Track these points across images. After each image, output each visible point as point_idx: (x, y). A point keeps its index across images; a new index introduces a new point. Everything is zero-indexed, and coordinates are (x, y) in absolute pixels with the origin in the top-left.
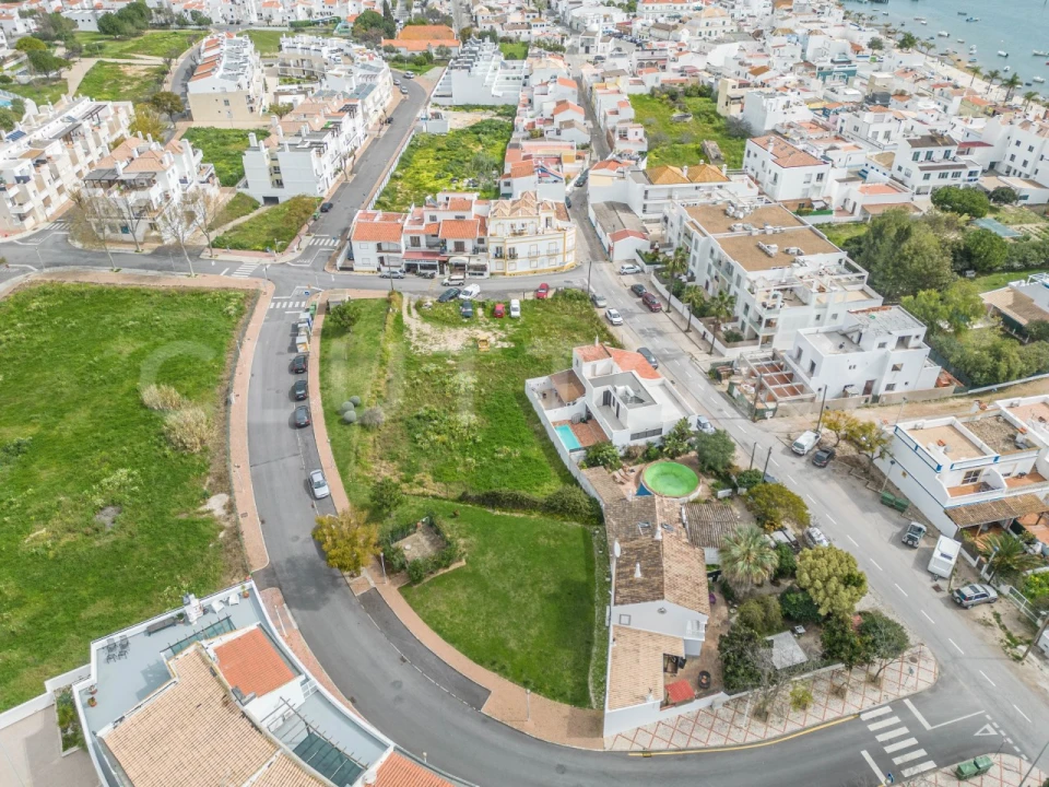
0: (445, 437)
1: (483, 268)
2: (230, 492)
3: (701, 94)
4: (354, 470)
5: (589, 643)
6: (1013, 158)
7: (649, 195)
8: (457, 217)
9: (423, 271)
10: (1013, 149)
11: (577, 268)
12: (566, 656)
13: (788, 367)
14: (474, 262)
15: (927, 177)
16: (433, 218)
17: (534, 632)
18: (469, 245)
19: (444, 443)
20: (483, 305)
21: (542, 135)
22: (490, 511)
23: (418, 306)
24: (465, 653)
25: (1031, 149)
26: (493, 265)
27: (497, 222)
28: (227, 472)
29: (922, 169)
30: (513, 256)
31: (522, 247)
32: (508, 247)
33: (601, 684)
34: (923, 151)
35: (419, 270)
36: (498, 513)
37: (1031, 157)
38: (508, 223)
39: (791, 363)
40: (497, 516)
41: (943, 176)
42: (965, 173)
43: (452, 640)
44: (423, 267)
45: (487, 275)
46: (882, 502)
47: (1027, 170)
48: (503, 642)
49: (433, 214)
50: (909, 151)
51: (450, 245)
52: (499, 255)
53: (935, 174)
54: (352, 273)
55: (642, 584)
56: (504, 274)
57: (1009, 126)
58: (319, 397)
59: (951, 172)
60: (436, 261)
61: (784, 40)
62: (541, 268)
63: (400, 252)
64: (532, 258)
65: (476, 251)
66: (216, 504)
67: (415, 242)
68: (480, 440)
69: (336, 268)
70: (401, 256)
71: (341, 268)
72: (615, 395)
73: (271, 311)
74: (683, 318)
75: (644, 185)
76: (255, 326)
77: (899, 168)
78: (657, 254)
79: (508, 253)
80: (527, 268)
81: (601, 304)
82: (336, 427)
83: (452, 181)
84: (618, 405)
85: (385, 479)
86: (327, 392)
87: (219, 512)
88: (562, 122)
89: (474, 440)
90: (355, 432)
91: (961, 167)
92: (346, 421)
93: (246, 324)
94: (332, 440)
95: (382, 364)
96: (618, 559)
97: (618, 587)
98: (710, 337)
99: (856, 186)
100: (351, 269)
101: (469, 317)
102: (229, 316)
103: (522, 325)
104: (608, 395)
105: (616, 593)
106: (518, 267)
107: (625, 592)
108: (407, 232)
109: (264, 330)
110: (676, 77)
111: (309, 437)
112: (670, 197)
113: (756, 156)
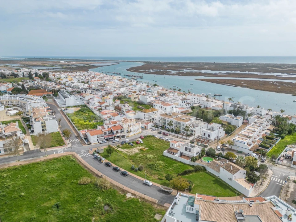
0: (161, 167)
1: (124, 136)
2: (129, 192)
3: (125, 98)
4: (150, 179)
6: (194, 101)
7: (145, 115)
8: (114, 125)
9: (110, 140)
10: (194, 100)
11: (142, 132)
13: (203, 137)
14: (122, 135)
15: (186, 106)
16: (108, 127)
17: (219, 189)
18: (119, 131)
20: (133, 143)
21: (102, 109)
22: (185, 176)
23: (118, 147)
25: (197, 99)
26: (126, 134)
27: (125, 124)
28: (123, 189)
29: (185, 104)
30: (131, 131)
31: (132, 129)
32: (130, 129)
34: (183, 101)
35: (109, 140)
36: (187, 175)
37: (198, 100)
38: (127, 124)
39: (204, 137)
41: (188, 105)
42: (191, 104)
44: (110, 139)
45: (125, 137)
46: (238, 153)
47: (198, 102)
48: (217, 192)
50: (181, 101)
51: (115, 132)
52: (128, 132)
53: (187, 105)
54: (91, 145)
55: (234, 170)
56: (129, 136)
57: (191, 96)
58: (122, 169)
59: (189, 104)
60: (113, 137)
61: (131, 87)
62: (136, 133)
64: (134, 131)
65: (121, 132)
66: (129, 196)
67: (105, 133)
68: (167, 165)
69: (86, 145)
70: (103, 137)
71: (88, 144)
72: (188, 147)
73: (82, 157)
74: (174, 136)
75: (144, 113)
76: (83, 161)
77: (180, 105)
78: (156, 126)
79: (130, 131)
80: (133, 134)
81: (156, 136)
82: (135, 173)
83: (90, 122)
84: (190, 149)
85: (158, 178)
86: (123, 167)
87: (132, 197)
88: (105, 106)
89: (166, 165)
90: (140, 172)
91: (190, 103)
92: (136, 171)
93: (80, 161)
94: (138, 175)
95: (127, 159)
96: (225, 169)
97: (230, 172)
98: (184, 137)
99: (177, 109)
100: (91, 144)
101: (132, 146)
102: (74, 161)
103: (146, 144)
104: (186, 148)
105: (231, 173)
106: (131, 134)
107: (232, 172)
108: (104, 131)
109: (87, 161)
110: (116, 95)
111: (131, 177)
112: (149, 115)
113: (157, 106)
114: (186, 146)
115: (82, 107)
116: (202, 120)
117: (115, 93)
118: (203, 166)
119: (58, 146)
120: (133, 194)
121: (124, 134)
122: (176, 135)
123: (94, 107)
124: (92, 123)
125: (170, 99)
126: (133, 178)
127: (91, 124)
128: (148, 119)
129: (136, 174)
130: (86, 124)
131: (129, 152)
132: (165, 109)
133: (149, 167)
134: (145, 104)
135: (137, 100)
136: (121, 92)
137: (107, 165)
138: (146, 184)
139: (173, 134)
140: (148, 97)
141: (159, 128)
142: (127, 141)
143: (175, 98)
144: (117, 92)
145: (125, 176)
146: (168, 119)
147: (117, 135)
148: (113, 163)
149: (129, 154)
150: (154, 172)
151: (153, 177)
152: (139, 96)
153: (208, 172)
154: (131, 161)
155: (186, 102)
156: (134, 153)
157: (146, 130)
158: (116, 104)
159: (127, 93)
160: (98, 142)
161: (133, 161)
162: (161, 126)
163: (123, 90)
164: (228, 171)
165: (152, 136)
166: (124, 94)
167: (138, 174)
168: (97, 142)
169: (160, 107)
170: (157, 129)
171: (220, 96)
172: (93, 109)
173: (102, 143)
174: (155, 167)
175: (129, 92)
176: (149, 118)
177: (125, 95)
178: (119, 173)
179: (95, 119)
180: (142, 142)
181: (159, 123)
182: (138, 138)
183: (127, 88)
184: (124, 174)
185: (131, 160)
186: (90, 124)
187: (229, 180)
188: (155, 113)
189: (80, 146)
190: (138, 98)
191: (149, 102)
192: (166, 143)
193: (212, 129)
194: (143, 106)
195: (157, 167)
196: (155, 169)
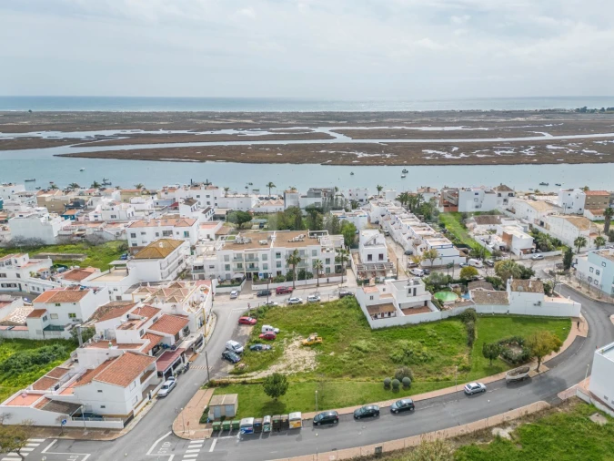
4: (454, 381)
7: (163, 266)
8: (154, 321)
9: (176, 371)
12: (551, 323)
14: (194, 339)
16: (142, 332)
18: (181, 331)
19: (428, 350)
23: (238, 372)
26: (202, 333)
27: (185, 304)
35: (173, 373)
38: (188, 300)
39: (370, 262)
44: (174, 367)
45: (204, 342)
46: (448, 268)
49: (141, 329)
56: (205, 337)
60: (178, 356)
65: (186, 332)
70: (155, 373)
71: (125, 425)
72: (410, 287)
74: (306, 285)
75: (160, 261)
82: (412, 391)
84: (415, 289)
87: (509, 429)
94: (427, 391)
96: (521, 291)
97: (535, 292)
100: (132, 417)
107: (538, 290)
111: (424, 402)
112: (168, 264)
113: (143, 233)
118: (469, 307)
120: (504, 425)
121: (197, 336)
126: (432, 401)
129: (417, 393)
131: (297, 367)
132: (187, 233)
134: (45, 245)
137: (324, 423)
138: (478, 392)
142: (238, 346)
145: (413, 412)
147: (184, 346)
149: (305, 370)
150: (430, 365)
151: (448, 375)
153: (483, 313)
155: (196, 208)
156: (311, 361)
160: (150, 398)
161: (354, 376)
164: (529, 291)
167: (422, 388)
168: (148, 399)
169: (161, 234)
170: (239, 288)
173: (168, 393)
176: (169, 273)
180: (277, 330)
181: (229, 272)
185: (341, 376)
187: (537, 307)
193: (372, 242)
196: (425, 361)
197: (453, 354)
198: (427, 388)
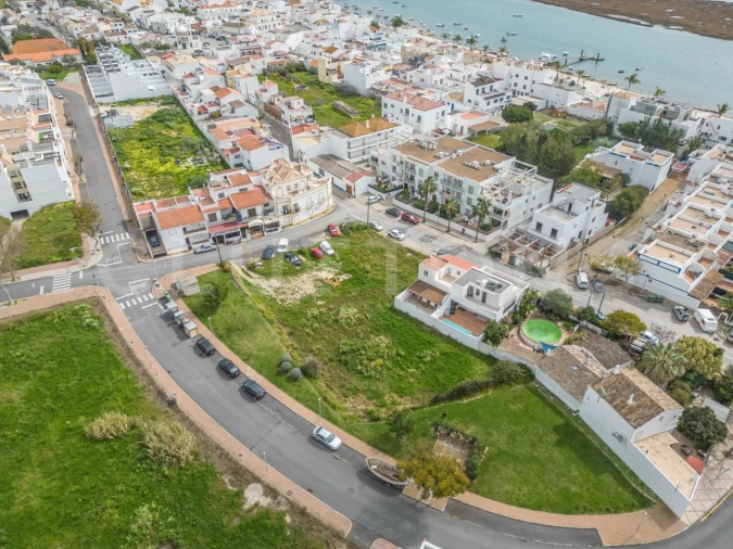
0: (380, 361)
1: (276, 225)
2: (257, 480)
3: (298, 70)
4: (337, 414)
5: (609, 462)
6: (516, 85)
7: (352, 145)
8: (241, 190)
9: (230, 240)
10: (514, 80)
11: (336, 208)
12: (607, 479)
14: (267, 222)
15: (488, 104)
16: (221, 195)
17: (575, 473)
18: (259, 209)
19: (381, 366)
20: (301, 252)
21: (220, 116)
22: (459, 402)
23: (252, 268)
24: (554, 512)
25: (526, 78)
26: (283, 220)
27: (276, 186)
28: (236, 463)
29: (485, 99)
30: (297, 210)
31: (301, 201)
32: (292, 204)
33: (642, 484)
34: (480, 88)
35: (226, 240)
36: (465, 401)
37: (528, 83)
38: (285, 186)
40: (468, 404)
41: (496, 101)
42: (505, 99)
43: (538, 507)
44: (229, 236)
45: (280, 229)
46: (648, 301)
47: (527, 91)
49: (220, 192)
50: (473, 89)
51: (244, 213)
52: (286, 211)
53: (492, 101)
54: (166, 258)
56: (291, 225)
57: (508, 67)
58: (250, 368)
59: (499, 98)
60: (238, 228)
61: (323, 28)
62: (315, 213)
63: (204, 229)
64: (308, 208)
65: (266, 213)
66: (253, 496)
67: (213, 218)
68: (403, 353)
69: (150, 257)
70: (206, 232)
71: (156, 257)
72: (478, 287)
73: (127, 311)
74: (438, 224)
75: (348, 139)
76: (126, 329)
77: (470, 101)
78: (382, 185)
79: (293, 208)
80: (307, 217)
81: (380, 228)
82: (289, 386)
83: (177, 162)
84: (485, 294)
85: (365, 411)
86: (252, 361)
87: (265, 501)
88: (231, 104)
89: (399, 355)
90: (307, 384)
91: (503, 94)
92: (294, 379)
93: (115, 330)
94: (297, 399)
95: (271, 322)
96: (604, 397)
97: (624, 416)
98: (469, 231)
99: (458, 116)
100: (165, 254)
101: (298, 265)
102: (94, 328)
103: (342, 259)
104: (471, 289)
105: (628, 420)
106: (301, 217)
107: (633, 417)
108: (206, 211)
109: (138, 330)
110: (273, 59)
111: (275, 405)
112: (364, 144)
113: (393, 106)
114: (473, 285)
115: (163, 104)
116: (536, 168)
117: (271, 51)
118: (524, 363)
119: (57, 261)
120: (271, 491)
121: (274, 220)
122: (445, 222)
123: (197, 105)
124: (183, 167)
125: (437, 78)
126: (282, 410)
127: (180, 173)
128: (359, 159)
129: (290, 393)
130: (165, 173)
131: (284, 293)
132: (419, 118)
133: (340, 361)
134: (359, 95)
135: (335, 79)
136: (287, 51)
137: (203, 349)
138: (320, 443)
139: (434, 217)
140: (367, 70)
141: (393, 194)
142: (284, 247)
143: (455, 75)
144: (276, 47)
145: (253, 401)
146: (422, 167)
147: (253, 223)
148: (224, 341)
149: (282, 300)
150: (355, 381)
151: (348, 405)
152: (344, 65)
153: (541, 385)
154: (285, 330)
155: (487, 90)
156: (298, 297)
157: (351, 201)
158: (266, 97)
159: (308, 53)
160: (190, 248)
161: (290, 334)
162: (400, 187)
163: (295, 41)
164: (615, 407)
165: (365, 228)
166: (299, 55)
167: (299, 392)
168: (187, 248)
169: (404, 111)
170: (384, 196)
171: (597, 60)
172: (195, 111)
173: (202, 252)
174: (361, 364)
175: (315, 49)
176: (364, 154)
177: (302, 59)
178: (235, 385)
179: (195, 153)
180: (331, 252)
181: (394, 175)
182: (320, 233)
183: (308, 32)
184: (251, 393)
185: (284, 326)
186: (178, 170)
187: (616, 440)
188: (383, 137)
189: (130, 264)
190: (338, 71)
191: (372, 89)
192: (409, 254)
193: (566, 209)
194: (353, 100)
195: (365, 362)
196: (360, 373)
197: (401, 392)
198: (300, 396)
